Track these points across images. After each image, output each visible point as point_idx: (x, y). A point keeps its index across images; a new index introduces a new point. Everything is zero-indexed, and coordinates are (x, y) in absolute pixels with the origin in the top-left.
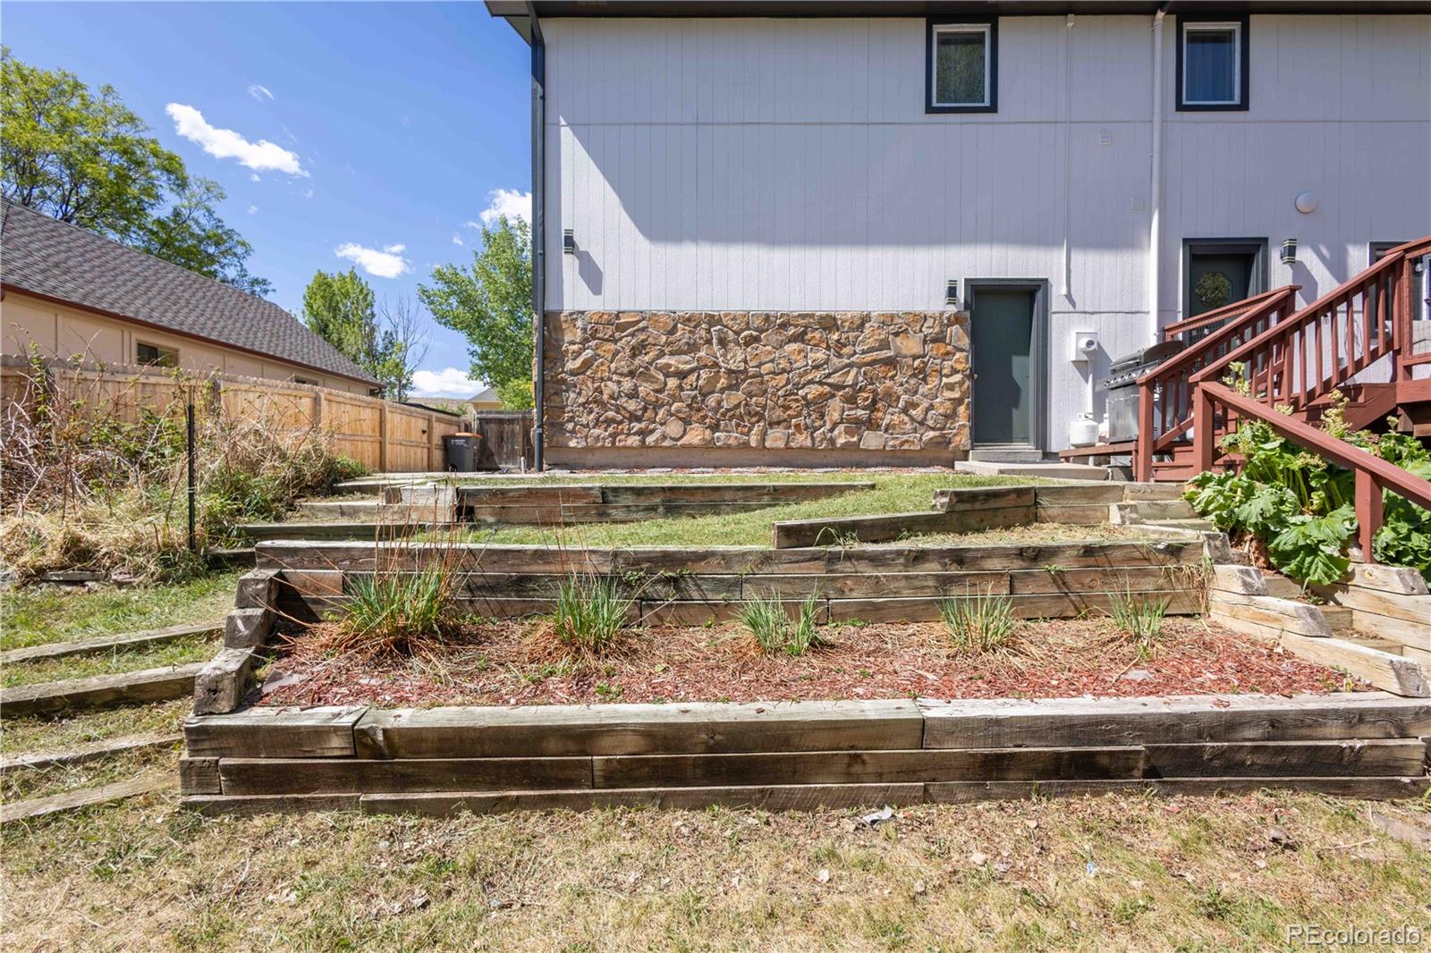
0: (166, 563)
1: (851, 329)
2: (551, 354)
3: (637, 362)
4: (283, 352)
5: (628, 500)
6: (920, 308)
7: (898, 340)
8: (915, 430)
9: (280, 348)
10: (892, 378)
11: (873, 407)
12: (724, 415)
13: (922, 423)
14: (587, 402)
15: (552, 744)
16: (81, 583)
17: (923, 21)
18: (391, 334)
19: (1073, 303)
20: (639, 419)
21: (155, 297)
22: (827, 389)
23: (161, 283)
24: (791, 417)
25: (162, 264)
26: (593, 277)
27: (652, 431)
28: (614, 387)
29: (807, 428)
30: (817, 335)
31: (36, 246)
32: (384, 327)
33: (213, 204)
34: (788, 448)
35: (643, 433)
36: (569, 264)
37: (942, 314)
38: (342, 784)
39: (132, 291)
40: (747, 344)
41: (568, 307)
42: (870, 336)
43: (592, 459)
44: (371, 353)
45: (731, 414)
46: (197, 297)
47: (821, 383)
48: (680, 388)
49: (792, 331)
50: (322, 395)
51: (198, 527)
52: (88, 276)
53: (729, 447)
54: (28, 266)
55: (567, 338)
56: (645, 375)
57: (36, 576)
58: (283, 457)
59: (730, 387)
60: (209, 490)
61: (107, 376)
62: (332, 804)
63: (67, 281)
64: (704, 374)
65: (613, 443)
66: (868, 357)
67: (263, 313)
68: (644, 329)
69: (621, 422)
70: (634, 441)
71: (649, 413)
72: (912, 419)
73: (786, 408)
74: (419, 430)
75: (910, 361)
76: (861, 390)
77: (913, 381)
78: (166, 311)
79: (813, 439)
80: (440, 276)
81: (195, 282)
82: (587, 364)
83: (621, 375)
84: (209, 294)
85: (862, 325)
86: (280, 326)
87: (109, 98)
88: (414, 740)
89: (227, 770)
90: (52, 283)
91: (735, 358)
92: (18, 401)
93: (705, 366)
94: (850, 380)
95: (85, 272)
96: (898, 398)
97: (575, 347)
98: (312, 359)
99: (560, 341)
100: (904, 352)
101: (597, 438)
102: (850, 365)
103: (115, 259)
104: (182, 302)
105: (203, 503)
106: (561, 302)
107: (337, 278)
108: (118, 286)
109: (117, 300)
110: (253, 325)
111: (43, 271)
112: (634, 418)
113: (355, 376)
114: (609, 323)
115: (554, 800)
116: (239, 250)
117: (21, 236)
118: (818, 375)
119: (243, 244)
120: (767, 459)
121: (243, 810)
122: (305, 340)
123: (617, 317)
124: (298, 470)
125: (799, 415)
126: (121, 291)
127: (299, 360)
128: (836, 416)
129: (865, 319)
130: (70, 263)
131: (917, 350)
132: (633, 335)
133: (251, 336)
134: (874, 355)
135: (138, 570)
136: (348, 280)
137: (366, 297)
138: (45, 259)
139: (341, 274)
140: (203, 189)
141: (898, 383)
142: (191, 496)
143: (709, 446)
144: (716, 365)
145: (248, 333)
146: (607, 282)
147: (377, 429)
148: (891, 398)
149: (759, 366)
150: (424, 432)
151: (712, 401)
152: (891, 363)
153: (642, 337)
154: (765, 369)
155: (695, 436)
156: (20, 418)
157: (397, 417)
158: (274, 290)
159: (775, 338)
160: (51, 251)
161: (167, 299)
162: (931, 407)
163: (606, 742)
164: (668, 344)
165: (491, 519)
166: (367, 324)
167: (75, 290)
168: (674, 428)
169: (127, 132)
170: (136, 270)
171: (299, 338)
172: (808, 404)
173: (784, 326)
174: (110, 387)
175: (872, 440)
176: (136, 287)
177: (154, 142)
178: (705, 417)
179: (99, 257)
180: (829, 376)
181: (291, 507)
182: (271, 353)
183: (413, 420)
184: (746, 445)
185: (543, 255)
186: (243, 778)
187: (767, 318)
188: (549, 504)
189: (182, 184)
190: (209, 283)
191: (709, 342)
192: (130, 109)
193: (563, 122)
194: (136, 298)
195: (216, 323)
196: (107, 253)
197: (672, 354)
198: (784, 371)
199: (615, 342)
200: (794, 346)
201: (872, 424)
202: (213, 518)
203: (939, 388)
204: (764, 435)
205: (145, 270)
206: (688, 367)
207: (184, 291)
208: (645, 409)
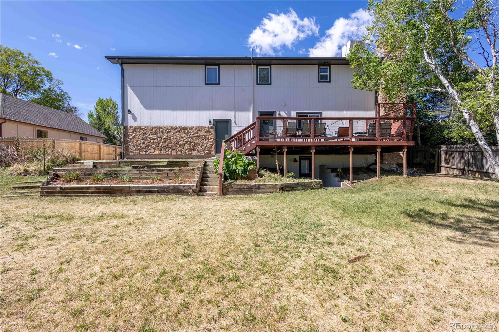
0: (40, 173)
1: (190, 130)
2: (126, 135)
3: (144, 137)
4: (77, 130)
5: (124, 164)
6: (204, 125)
7: (200, 132)
8: (203, 151)
9: (76, 129)
10: (198, 140)
11: (194, 146)
12: (163, 148)
13: (205, 149)
14: (134, 145)
15: (84, 189)
16: (27, 175)
17: (204, 65)
19: (236, 124)
20: (145, 149)
21: (42, 118)
22: (185, 142)
23: (43, 113)
24: (177, 148)
25: (44, 107)
26: (135, 118)
27: (148, 151)
28: (139, 142)
29: (180, 150)
30: (183, 131)
31: (12, 107)
33: (60, 86)
34: (176, 155)
35: (146, 152)
36: (130, 116)
37: (209, 126)
38: (59, 193)
39: (36, 117)
40: (168, 133)
41: (129, 125)
42: (194, 131)
43: (135, 157)
45: (165, 147)
46: (53, 116)
47: (183, 141)
48: (154, 142)
49: (177, 130)
50: (82, 143)
51: (45, 168)
52: (25, 114)
53: (164, 154)
54: (11, 113)
55: (129, 132)
56: (146, 139)
57: (20, 174)
58: (64, 156)
59: (164, 142)
60: (48, 162)
61: (30, 140)
62: (58, 196)
63: (20, 116)
64: (159, 139)
65: (139, 154)
66: (193, 136)
67: (72, 119)
68: (146, 130)
69: (141, 149)
70: (144, 153)
71: (147, 148)
72: (203, 149)
73: (176, 146)
75: (202, 136)
76: (192, 142)
77: (203, 141)
78: (44, 121)
79: (182, 153)
81: (53, 111)
82: (134, 137)
83: (141, 139)
84: (57, 115)
85: (192, 129)
87: (30, 56)
88: (68, 188)
89: (45, 192)
90: (17, 117)
91: (165, 136)
92: (13, 146)
93: (159, 138)
94: (189, 140)
95: (24, 112)
96: (200, 144)
97: (131, 134)
98: (85, 132)
99: (128, 132)
100: (201, 134)
101: (136, 153)
102: (190, 137)
103: (31, 108)
104: (49, 118)
105: (46, 164)
106: (128, 123)
107: (105, 100)
108: (32, 116)
109: (32, 120)
110: (69, 123)
111: (14, 114)
112: (144, 148)
113: (98, 136)
114: (138, 128)
115: (85, 195)
117: (8, 105)
118: (183, 139)
119: (69, 97)
120: (173, 157)
121: (47, 196)
122: (84, 126)
123: (140, 127)
124: (67, 159)
125: (179, 148)
126: (33, 117)
127: (81, 132)
128: (187, 148)
129: (192, 128)
130: (21, 111)
131: (204, 134)
132: (143, 131)
133: (68, 126)
134: (195, 135)
135: (36, 174)
136: (109, 101)
137: (115, 107)
138: (14, 110)
139: (106, 99)
140: (57, 82)
141: (199, 141)
142: (44, 162)
143: (160, 154)
144: (161, 137)
145: (67, 125)
146: (138, 119)
147: (99, 150)
148: (198, 144)
149: (170, 137)
150: (114, 151)
151: (160, 145)
152: (198, 137)
153: (145, 131)
154: (171, 138)
155: (157, 152)
156: (14, 149)
157: (105, 148)
159: (174, 132)
160: (16, 108)
161: (45, 118)
162: (207, 146)
163: (91, 189)
164: (151, 133)
165: (99, 167)
167: (22, 118)
168: (152, 150)
169: (36, 65)
170: (37, 110)
172: (181, 145)
173: (175, 129)
174: (31, 143)
175: (194, 153)
176: (37, 115)
177: (42, 68)
178: (159, 148)
179: (27, 108)
180: (185, 139)
181: (64, 165)
182: (73, 131)
183: (110, 148)
184: (168, 154)
185: (124, 114)
186: (47, 192)
187: (172, 127)
188: (110, 164)
189: (51, 80)
190: (57, 111)
191: (160, 132)
192: (36, 59)
193: (128, 86)
194: (37, 118)
195: (58, 123)
196: (29, 106)
197: (152, 135)
198: (175, 138)
199: (140, 132)
200: (178, 133)
201: (194, 150)
202: (48, 167)
203: (208, 142)
204: (171, 152)
205: (39, 110)
206: (155, 138)
207: (50, 115)
208: (146, 147)
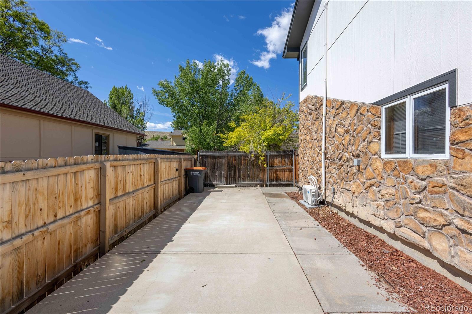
18: (139, 109)
32: (137, 107)
33: (62, 44)
44: (132, 116)
74: (175, 169)
80: (162, 85)
86: (89, 102)
98: (106, 121)
107: (120, 89)
116: (74, 67)
119: (76, 64)
122: (103, 110)
127: (97, 122)
136: (124, 89)
137: (130, 96)
139: (122, 87)
158: (91, 87)
166: (130, 105)
171: (99, 109)
177: (34, 15)
189: (47, 35)
